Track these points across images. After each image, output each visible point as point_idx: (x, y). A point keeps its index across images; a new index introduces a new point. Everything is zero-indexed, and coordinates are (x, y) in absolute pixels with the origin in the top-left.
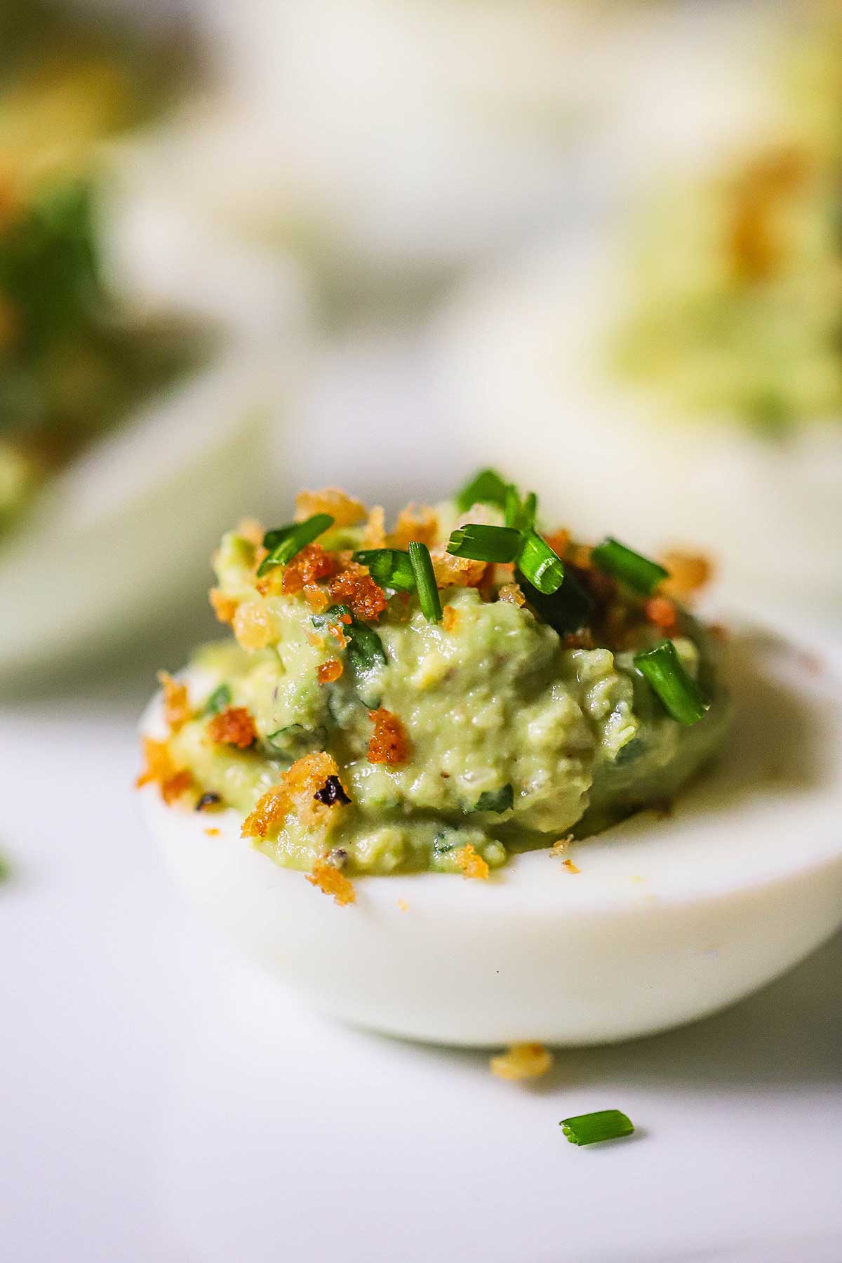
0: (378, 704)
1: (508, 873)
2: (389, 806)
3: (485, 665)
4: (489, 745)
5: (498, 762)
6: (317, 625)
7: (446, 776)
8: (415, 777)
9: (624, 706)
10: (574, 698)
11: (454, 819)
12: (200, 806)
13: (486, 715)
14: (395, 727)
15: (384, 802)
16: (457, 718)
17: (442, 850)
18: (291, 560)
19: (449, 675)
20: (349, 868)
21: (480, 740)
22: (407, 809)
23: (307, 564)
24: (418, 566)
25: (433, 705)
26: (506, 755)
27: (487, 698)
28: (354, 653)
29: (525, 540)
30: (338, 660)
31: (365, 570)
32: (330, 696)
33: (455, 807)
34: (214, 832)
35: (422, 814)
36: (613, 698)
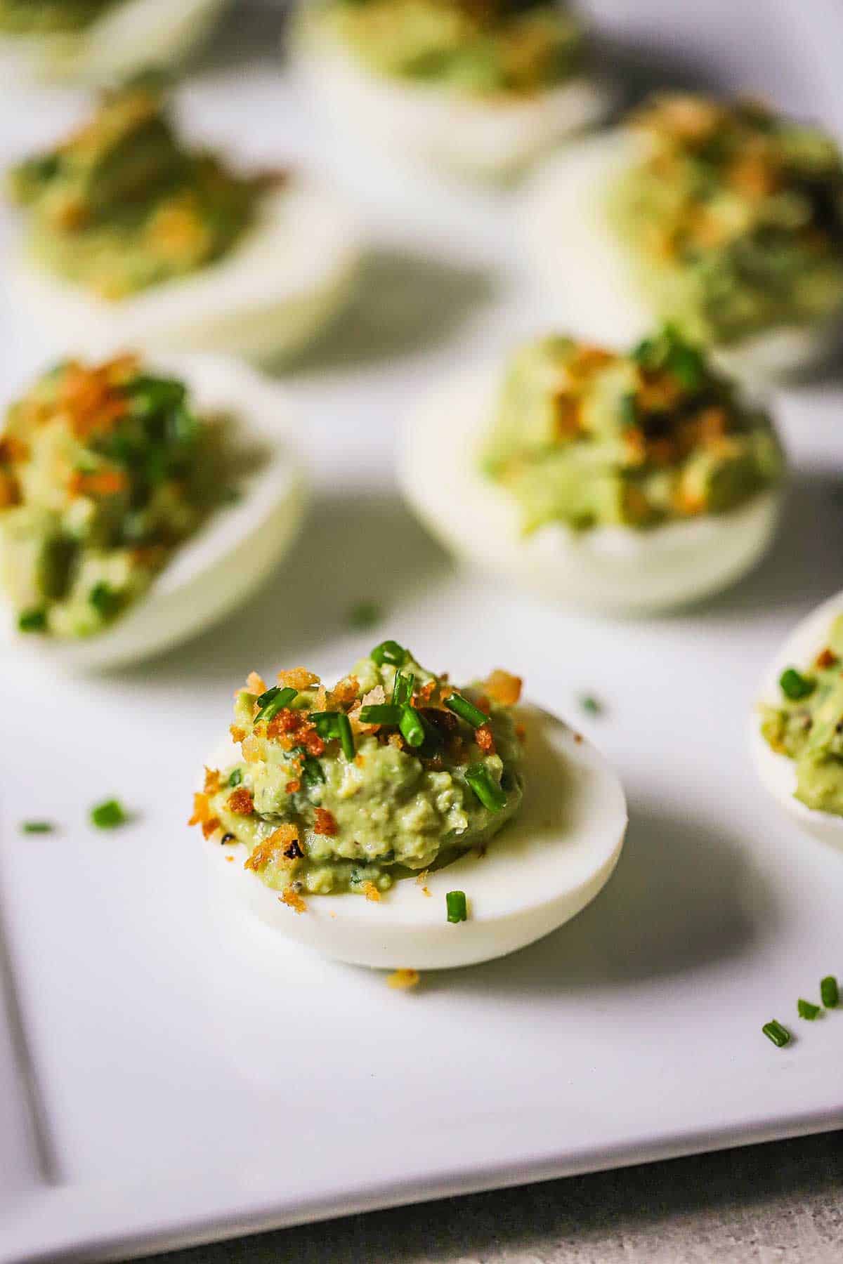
0: (319, 804)
1: (391, 893)
2: (327, 858)
3: (378, 787)
4: (380, 830)
5: (386, 838)
6: (286, 758)
7: (357, 843)
8: (340, 842)
9: (457, 806)
10: (429, 802)
11: (362, 863)
12: (224, 841)
13: (379, 814)
14: (329, 817)
15: (323, 856)
16: (362, 813)
17: (355, 882)
18: (273, 719)
19: (359, 791)
20: (303, 891)
21: (376, 826)
22: (336, 859)
23: (281, 722)
24: (343, 729)
25: (351, 807)
26: (390, 834)
27: (380, 804)
28: (307, 776)
29: (403, 712)
30: (297, 780)
31: (314, 725)
32: (293, 797)
33: (362, 858)
34: (231, 859)
35: (344, 861)
36: (451, 801)
